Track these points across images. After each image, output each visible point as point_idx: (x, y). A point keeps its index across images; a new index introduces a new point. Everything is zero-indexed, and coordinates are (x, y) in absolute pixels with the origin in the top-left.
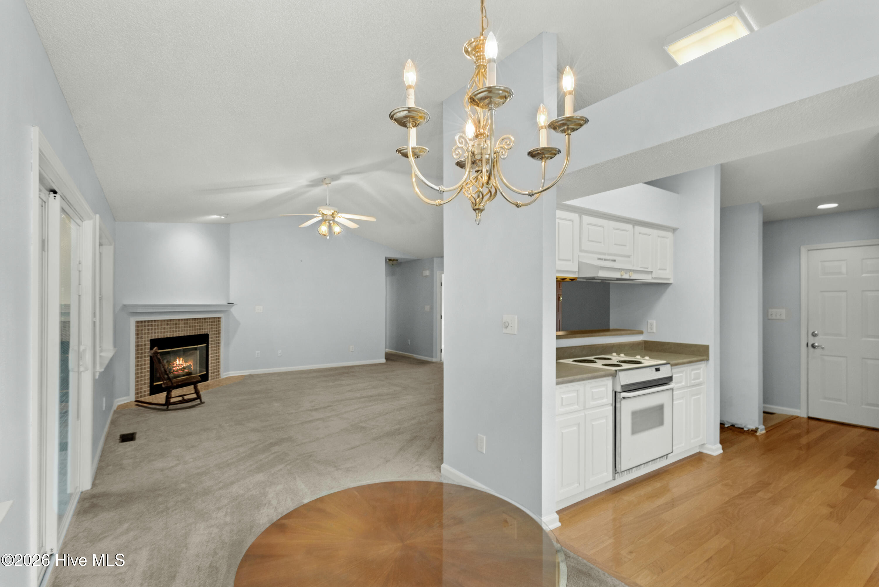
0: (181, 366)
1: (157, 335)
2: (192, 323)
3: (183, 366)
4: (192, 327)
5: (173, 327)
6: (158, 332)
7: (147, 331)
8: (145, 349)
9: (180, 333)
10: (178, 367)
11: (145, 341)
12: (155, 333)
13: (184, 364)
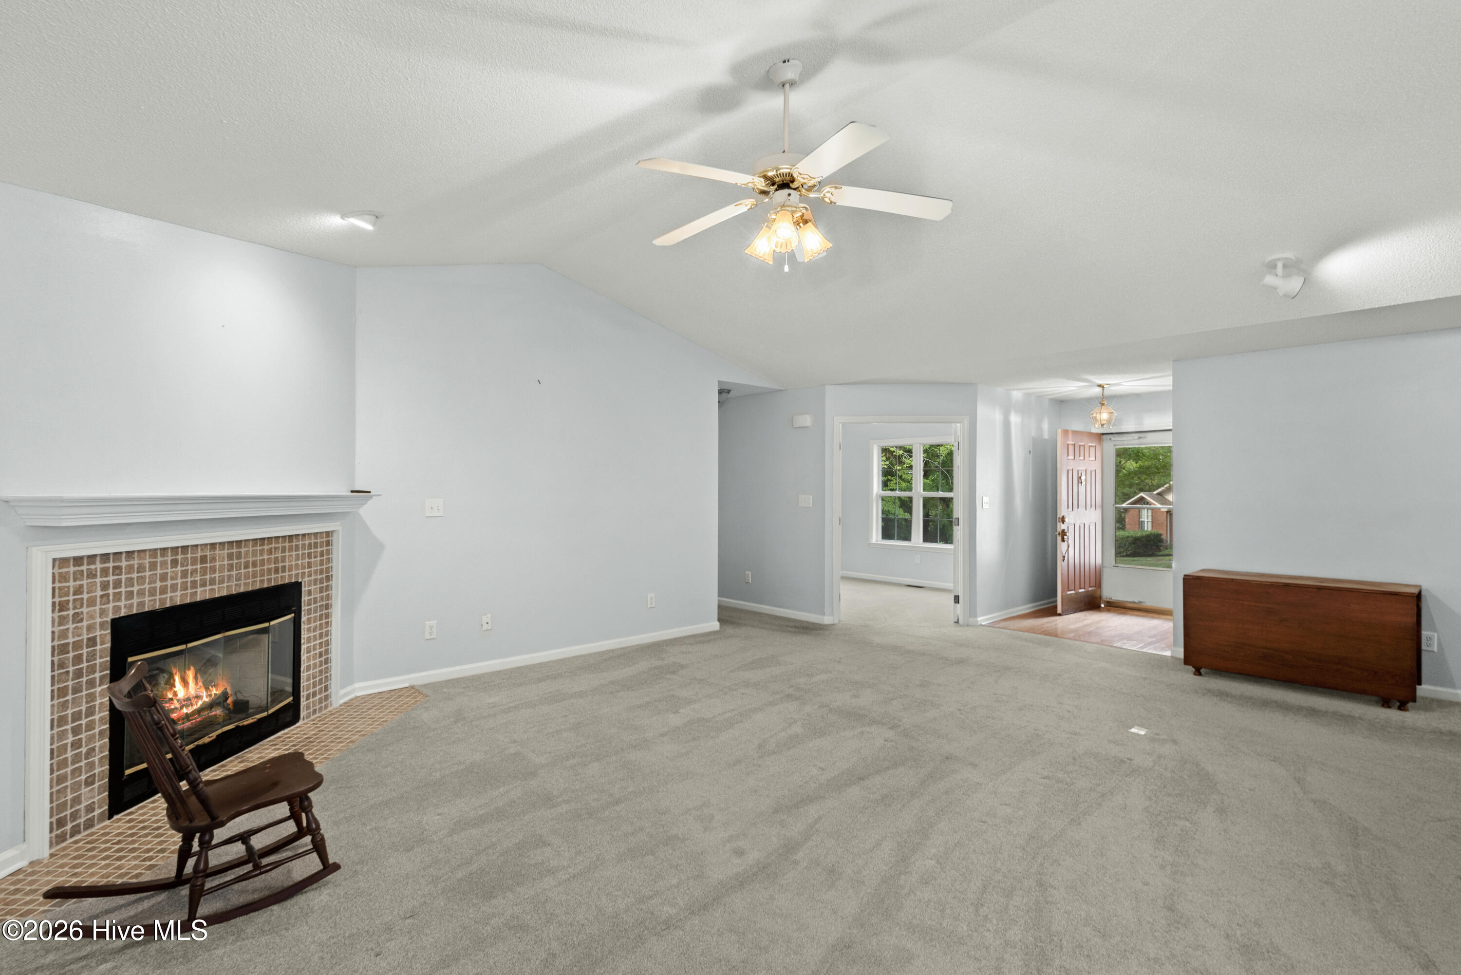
0: (193, 701)
1: (135, 601)
2: (254, 553)
3: (200, 703)
4: (254, 564)
5: (194, 571)
6: (141, 593)
7: (99, 593)
8: (92, 656)
9: (216, 587)
10: (187, 706)
11: (90, 628)
12: (130, 595)
13: (204, 694)
